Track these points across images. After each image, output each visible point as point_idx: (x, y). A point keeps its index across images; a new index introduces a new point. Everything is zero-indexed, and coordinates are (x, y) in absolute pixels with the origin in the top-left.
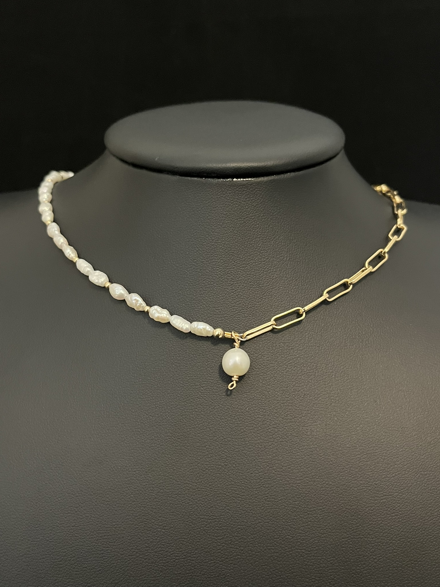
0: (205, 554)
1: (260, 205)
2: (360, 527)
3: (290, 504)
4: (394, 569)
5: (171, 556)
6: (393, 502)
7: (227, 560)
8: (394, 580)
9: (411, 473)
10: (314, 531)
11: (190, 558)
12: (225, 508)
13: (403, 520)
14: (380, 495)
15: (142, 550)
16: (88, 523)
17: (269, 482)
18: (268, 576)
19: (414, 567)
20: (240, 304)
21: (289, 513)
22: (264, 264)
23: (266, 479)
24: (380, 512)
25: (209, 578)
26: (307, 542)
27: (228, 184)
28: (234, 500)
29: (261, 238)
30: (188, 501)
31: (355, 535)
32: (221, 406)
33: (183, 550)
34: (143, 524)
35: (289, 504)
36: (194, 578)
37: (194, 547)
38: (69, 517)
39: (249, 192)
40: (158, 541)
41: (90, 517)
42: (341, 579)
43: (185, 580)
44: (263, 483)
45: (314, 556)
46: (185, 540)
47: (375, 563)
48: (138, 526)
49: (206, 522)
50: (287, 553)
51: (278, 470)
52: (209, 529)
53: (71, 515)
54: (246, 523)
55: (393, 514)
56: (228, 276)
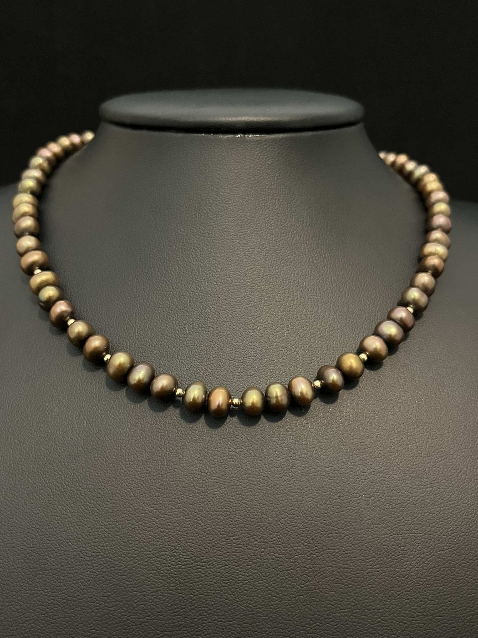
0: (216, 558)
1: (275, 164)
2: (404, 520)
3: (319, 496)
4: (447, 569)
5: (177, 561)
6: (441, 491)
7: (245, 564)
8: (447, 583)
9: (459, 457)
10: (349, 526)
11: (199, 563)
12: (241, 501)
13: (453, 511)
14: (425, 483)
15: (141, 555)
16: (75, 524)
17: (293, 470)
18: (296, 582)
19: (470, 567)
20: (254, 271)
21: (318, 506)
22: (281, 228)
23: (289, 467)
24: (426, 502)
25: (223, 586)
26: (341, 540)
27: (239, 140)
28: (251, 492)
29: (277, 200)
30: (197, 494)
31: (397, 531)
32: (234, 384)
33: (191, 554)
34: (142, 523)
35: (317, 495)
36: (205, 588)
37: (204, 549)
38: (52, 517)
39: (263, 149)
40: (160, 543)
41: (77, 516)
42: (383, 583)
43: (194, 590)
44: (286, 472)
45: (349, 557)
46: (193, 542)
47: (423, 562)
48: (135, 526)
49: (218, 519)
50: (317, 554)
51: (303, 455)
52: (223, 527)
53: (53, 514)
54: (267, 519)
55: (441, 504)
56: (240, 241)
